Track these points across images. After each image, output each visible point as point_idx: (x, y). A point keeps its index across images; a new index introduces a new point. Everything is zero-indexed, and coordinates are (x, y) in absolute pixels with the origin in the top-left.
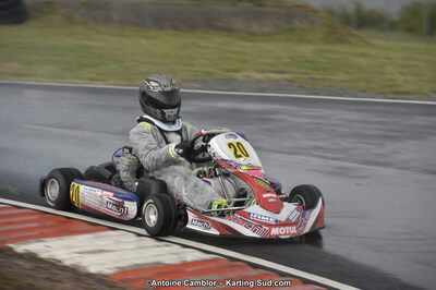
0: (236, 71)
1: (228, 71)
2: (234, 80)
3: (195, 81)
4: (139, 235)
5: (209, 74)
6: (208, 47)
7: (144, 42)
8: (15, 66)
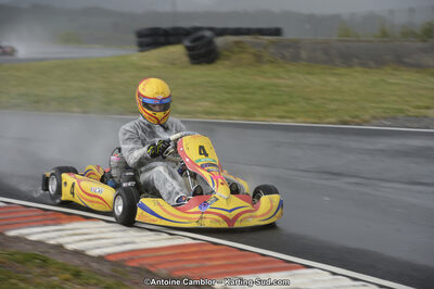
0: (428, 108)
1: (419, 107)
2: (425, 117)
3: (385, 118)
4: (334, 274)
5: (401, 111)
6: (398, 84)
7: (333, 79)
8: (206, 105)
